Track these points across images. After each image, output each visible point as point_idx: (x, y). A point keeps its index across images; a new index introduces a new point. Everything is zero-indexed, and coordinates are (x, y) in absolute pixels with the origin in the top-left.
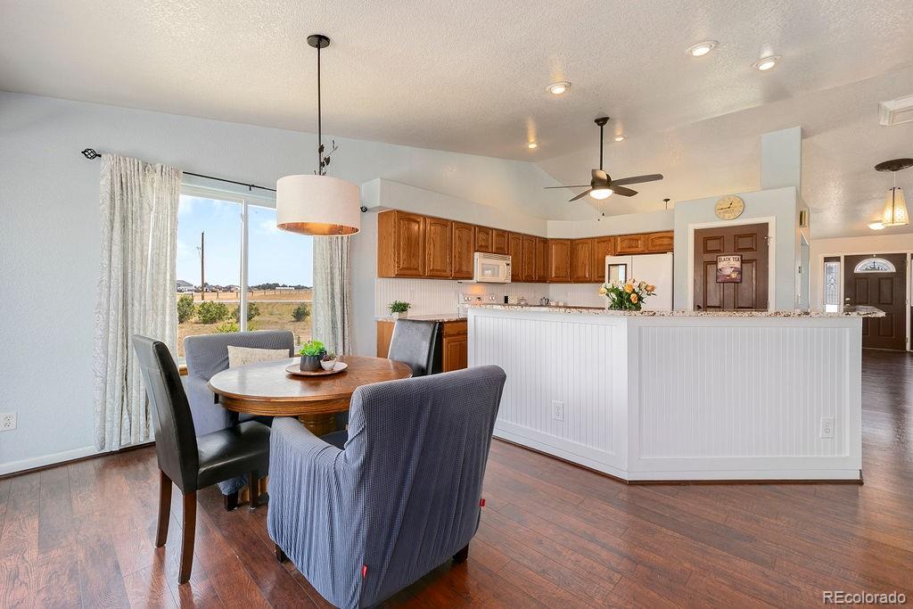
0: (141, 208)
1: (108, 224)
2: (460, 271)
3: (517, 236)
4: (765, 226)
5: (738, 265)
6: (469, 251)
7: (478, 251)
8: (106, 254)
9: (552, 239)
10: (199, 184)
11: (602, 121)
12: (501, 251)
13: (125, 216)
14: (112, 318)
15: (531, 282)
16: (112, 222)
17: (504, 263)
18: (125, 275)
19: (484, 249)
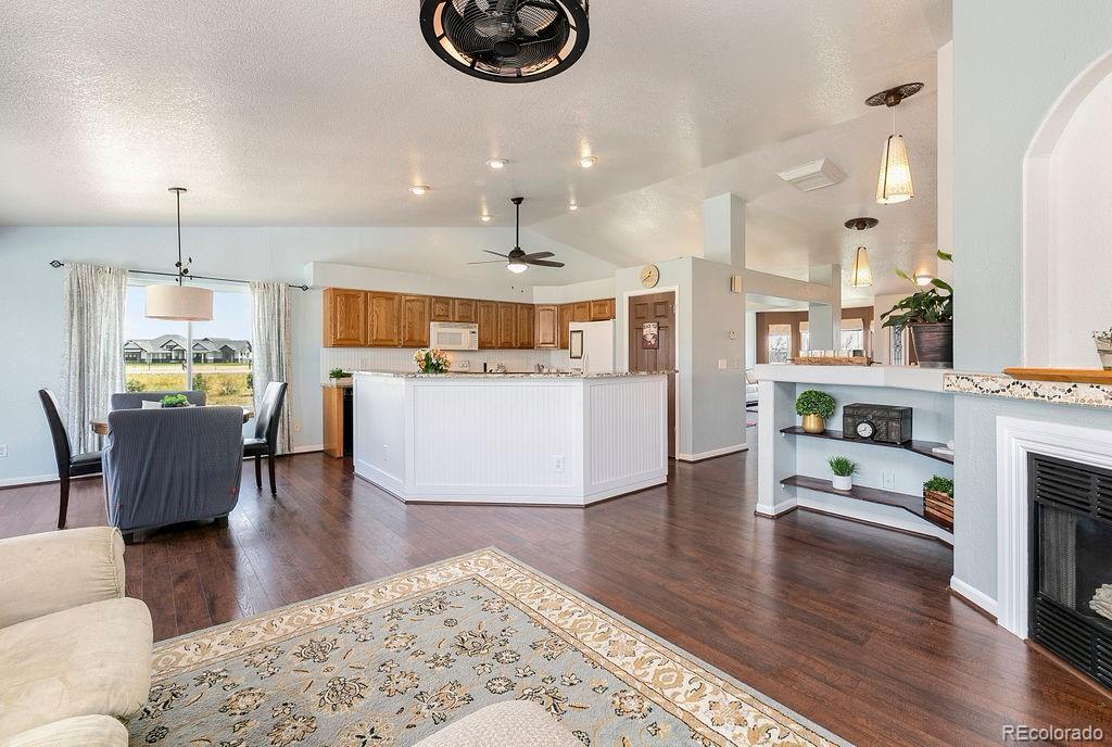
0: (95, 300)
1: (68, 313)
2: (411, 339)
3: (488, 304)
4: (672, 294)
5: (655, 331)
6: (422, 320)
7: (434, 320)
8: (68, 334)
9: (538, 305)
10: (141, 278)
11: (518, 201)
12: (464, 320)
13: (81, 308)
14: (71, 381)
15: (511, 348)
16: (72, 312)
17: (468, 331)
18: (82, 350)
19: (444, 318)
